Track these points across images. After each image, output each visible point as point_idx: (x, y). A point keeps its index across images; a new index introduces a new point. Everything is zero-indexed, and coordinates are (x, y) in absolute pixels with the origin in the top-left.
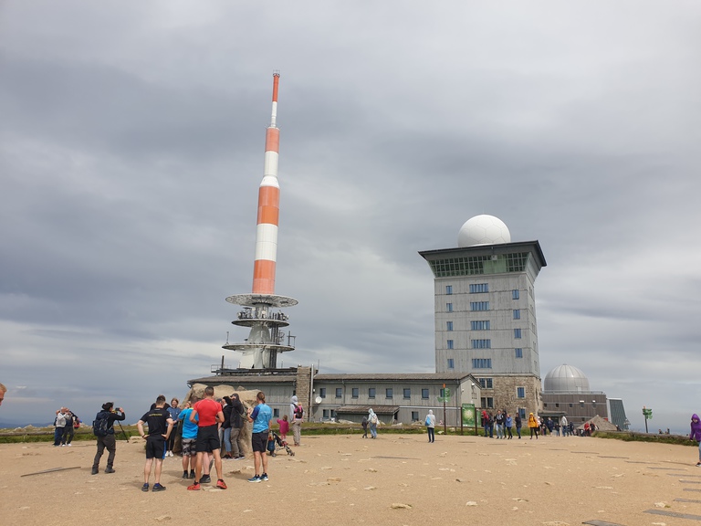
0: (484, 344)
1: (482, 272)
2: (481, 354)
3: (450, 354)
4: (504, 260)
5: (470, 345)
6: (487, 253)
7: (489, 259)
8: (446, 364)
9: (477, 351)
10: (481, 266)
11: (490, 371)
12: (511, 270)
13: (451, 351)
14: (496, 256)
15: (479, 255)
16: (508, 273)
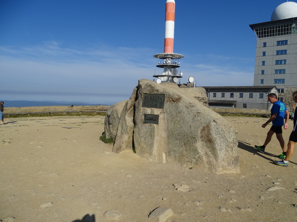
0: (282, 71)
2: (279, 76)
3: (262, 77)
5: (274, 72)
6: (289, 23)
8: (260, 82)
9: (277, 75)
11: (283, 84)
13: (263, 75)
14: (294, 24)
15: (285, 24)
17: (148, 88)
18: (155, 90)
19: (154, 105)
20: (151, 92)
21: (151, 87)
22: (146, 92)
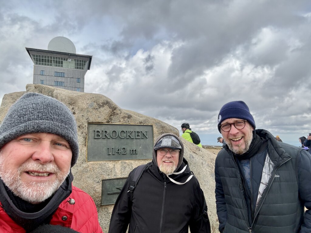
1: (62, 66)
4: (74, 62)
6: (66, 57)
7: (67, 60)
10: (62, 63)
12: (77, 68)
14: (70, 59)
15: (62, 57)
16: (75, 69)
17: (102, 109)
18: (122, 115)
19: (128, 152)
20: (111, 119)
21: (110, 107)
22: (99, 120)
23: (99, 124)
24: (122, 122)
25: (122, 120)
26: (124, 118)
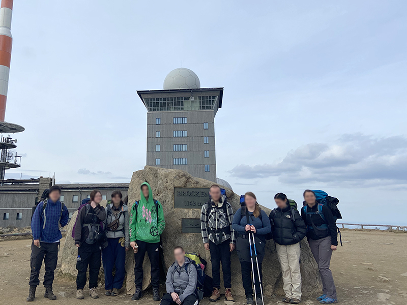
0: (182, 161)
2: (180, 168)
4: (198, 100)
6: (187, 96)
7: (188, 99)
9: (178, 166)
14: (193, 97)
15: (182, 96)
16: (201, 110)
17: (181, 179)
18: (193, 182)
19: (196, 204)
20: (186, 185)
21: (186, 178)
22: (180, 185)
23: (180, 188)
24: (193, 186)
25: (193, 185)
26: (194, 183)
